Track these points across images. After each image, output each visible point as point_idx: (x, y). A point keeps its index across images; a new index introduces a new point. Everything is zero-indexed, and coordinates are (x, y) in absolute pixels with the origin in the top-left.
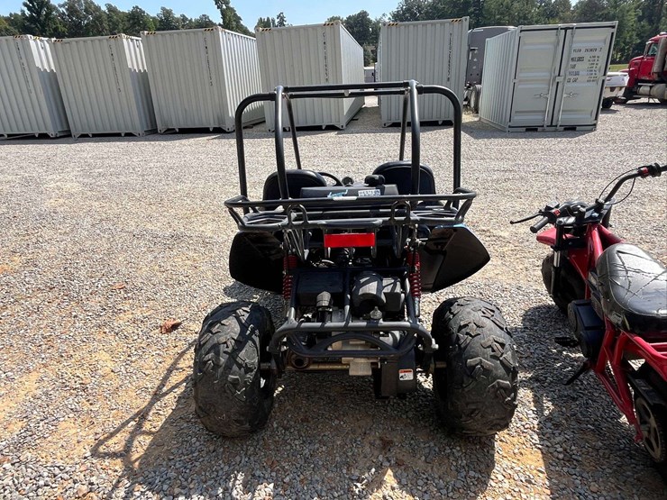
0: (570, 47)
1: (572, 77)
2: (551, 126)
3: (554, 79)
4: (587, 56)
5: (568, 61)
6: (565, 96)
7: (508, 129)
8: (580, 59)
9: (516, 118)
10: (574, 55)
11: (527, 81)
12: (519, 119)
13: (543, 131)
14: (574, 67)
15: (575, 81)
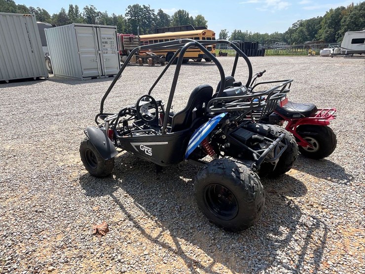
0: (100, 37)
1: (105, 51)
2: (102, 75)
3: (98, 52)
4: (109, 41)
5: (101, 44)
6: (104, 60)
7: (83, 79)
8: (106, 43)
9: (85, 72)
10: (103, 40)
11: (86, 53)
12: (87, 73)
13: (100, 78)
14: (104, 46)
15: (107, 53)
